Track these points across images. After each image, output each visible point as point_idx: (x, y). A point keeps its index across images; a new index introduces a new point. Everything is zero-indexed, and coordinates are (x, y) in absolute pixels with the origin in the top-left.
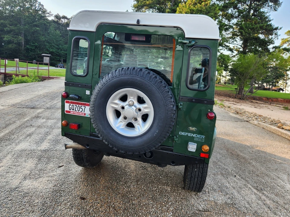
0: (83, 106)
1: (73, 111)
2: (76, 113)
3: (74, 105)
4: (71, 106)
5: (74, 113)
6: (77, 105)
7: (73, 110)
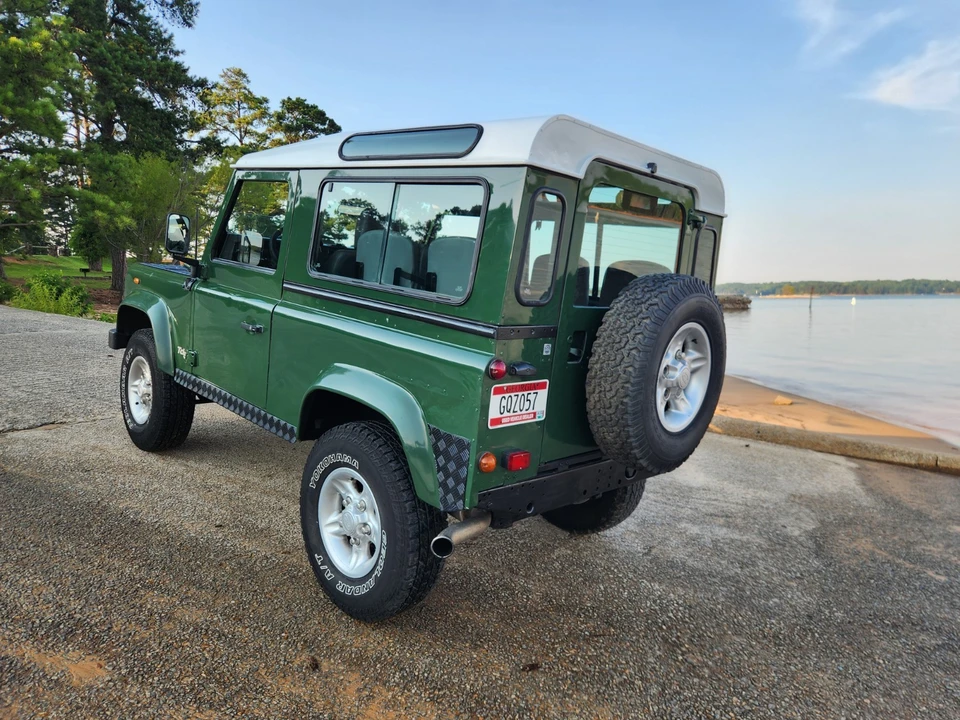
0: (532, 392)
1: (508, 414)
2: (516, 418)
3: (512, 394)
4: (504, 403)
5: (510, 422)
6: (520, 394)
7: (509, 412)
